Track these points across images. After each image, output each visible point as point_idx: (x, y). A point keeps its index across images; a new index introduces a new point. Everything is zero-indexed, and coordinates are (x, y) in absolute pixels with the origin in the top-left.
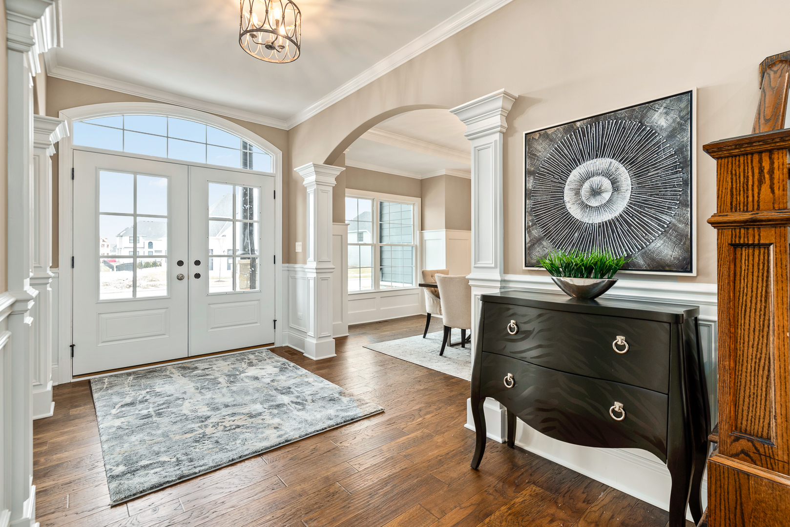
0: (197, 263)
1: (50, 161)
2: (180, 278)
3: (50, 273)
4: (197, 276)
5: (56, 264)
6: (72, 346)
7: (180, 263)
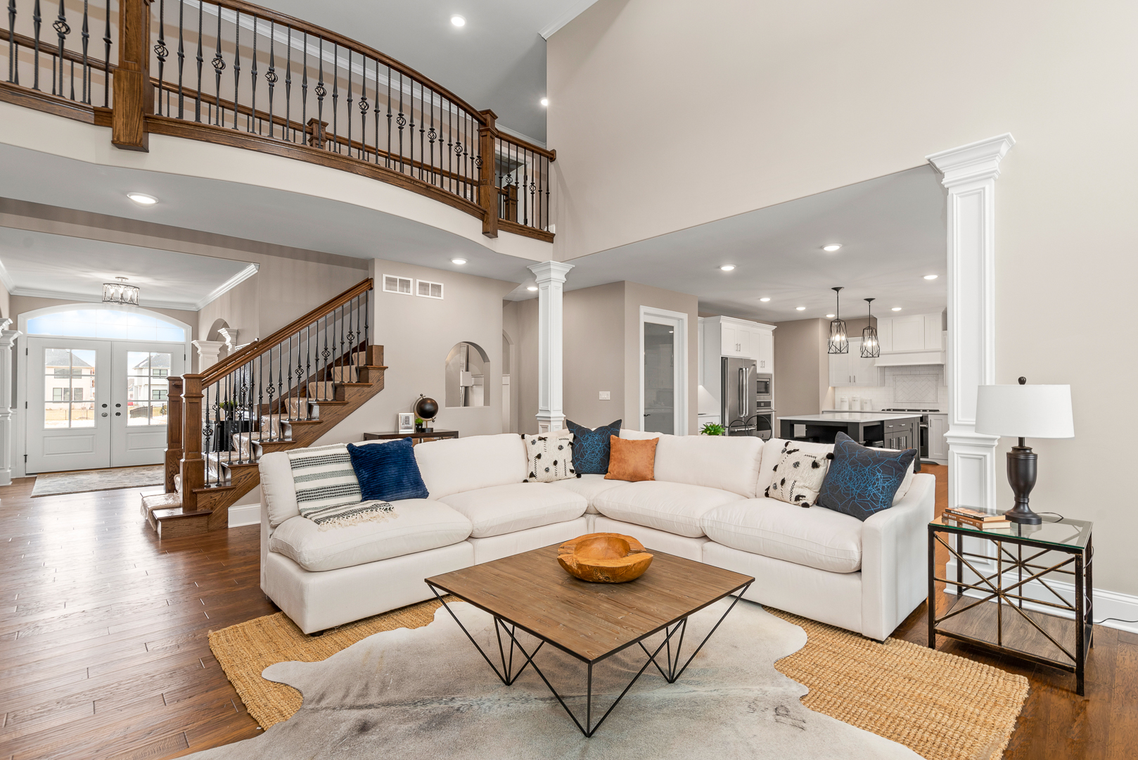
0: (118, 405)
1: (11, 351)
2: (105, 415)
3: (9, 410)
4: (118, 414)
5: (14, 405)
6: (26, 456)
7: (105, 406)
